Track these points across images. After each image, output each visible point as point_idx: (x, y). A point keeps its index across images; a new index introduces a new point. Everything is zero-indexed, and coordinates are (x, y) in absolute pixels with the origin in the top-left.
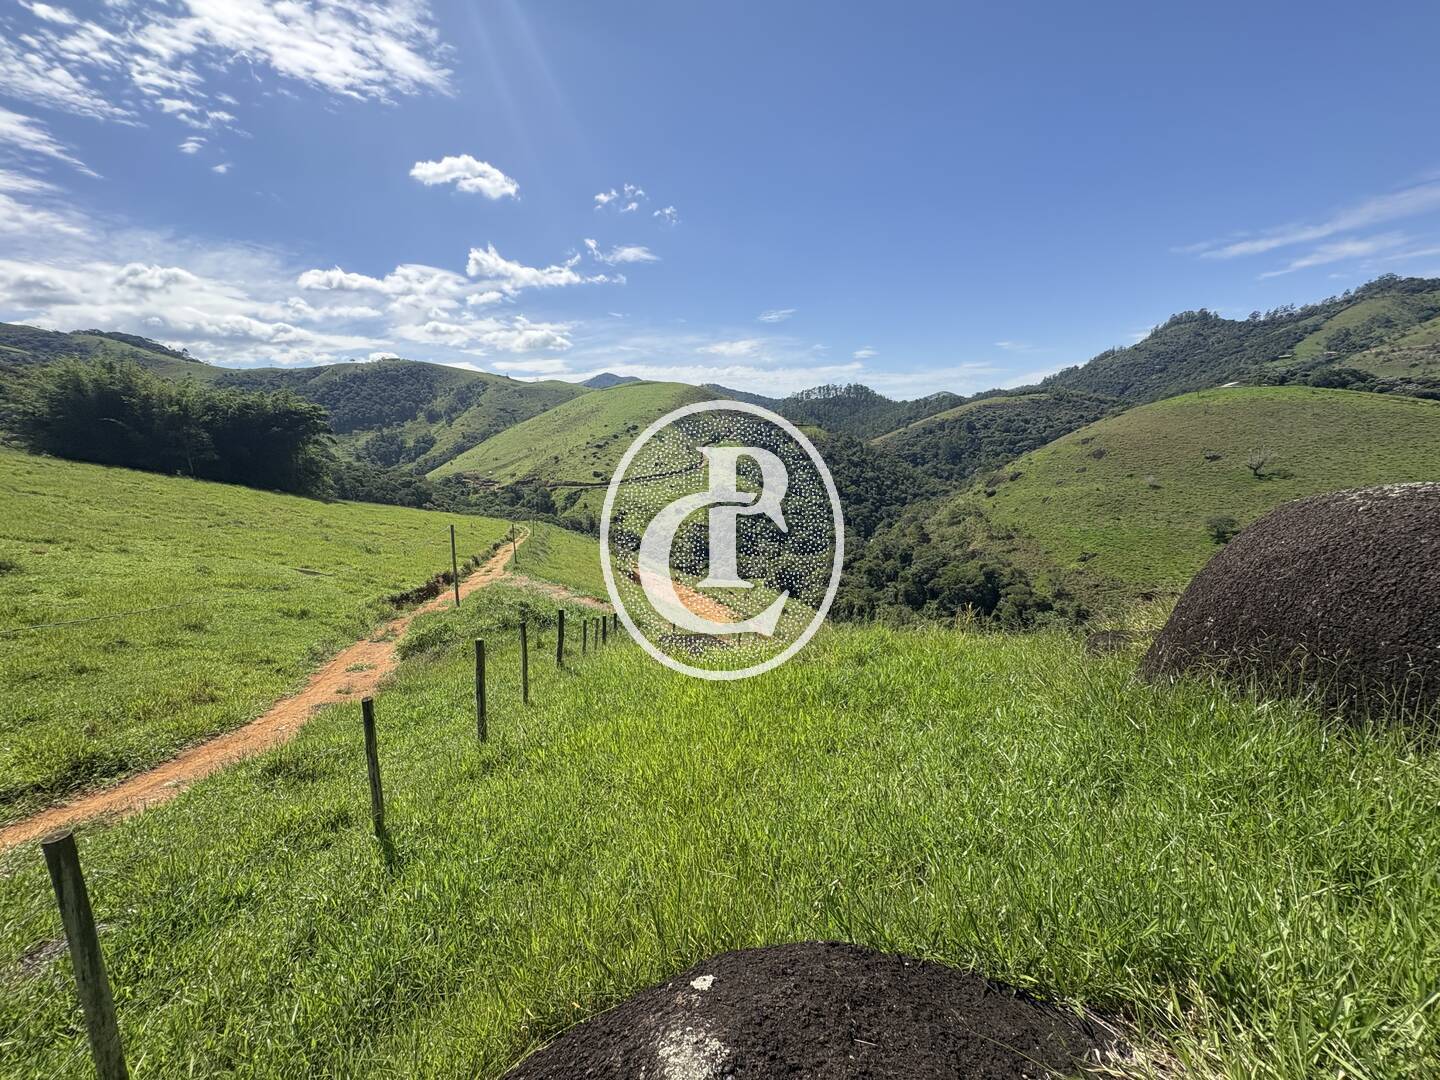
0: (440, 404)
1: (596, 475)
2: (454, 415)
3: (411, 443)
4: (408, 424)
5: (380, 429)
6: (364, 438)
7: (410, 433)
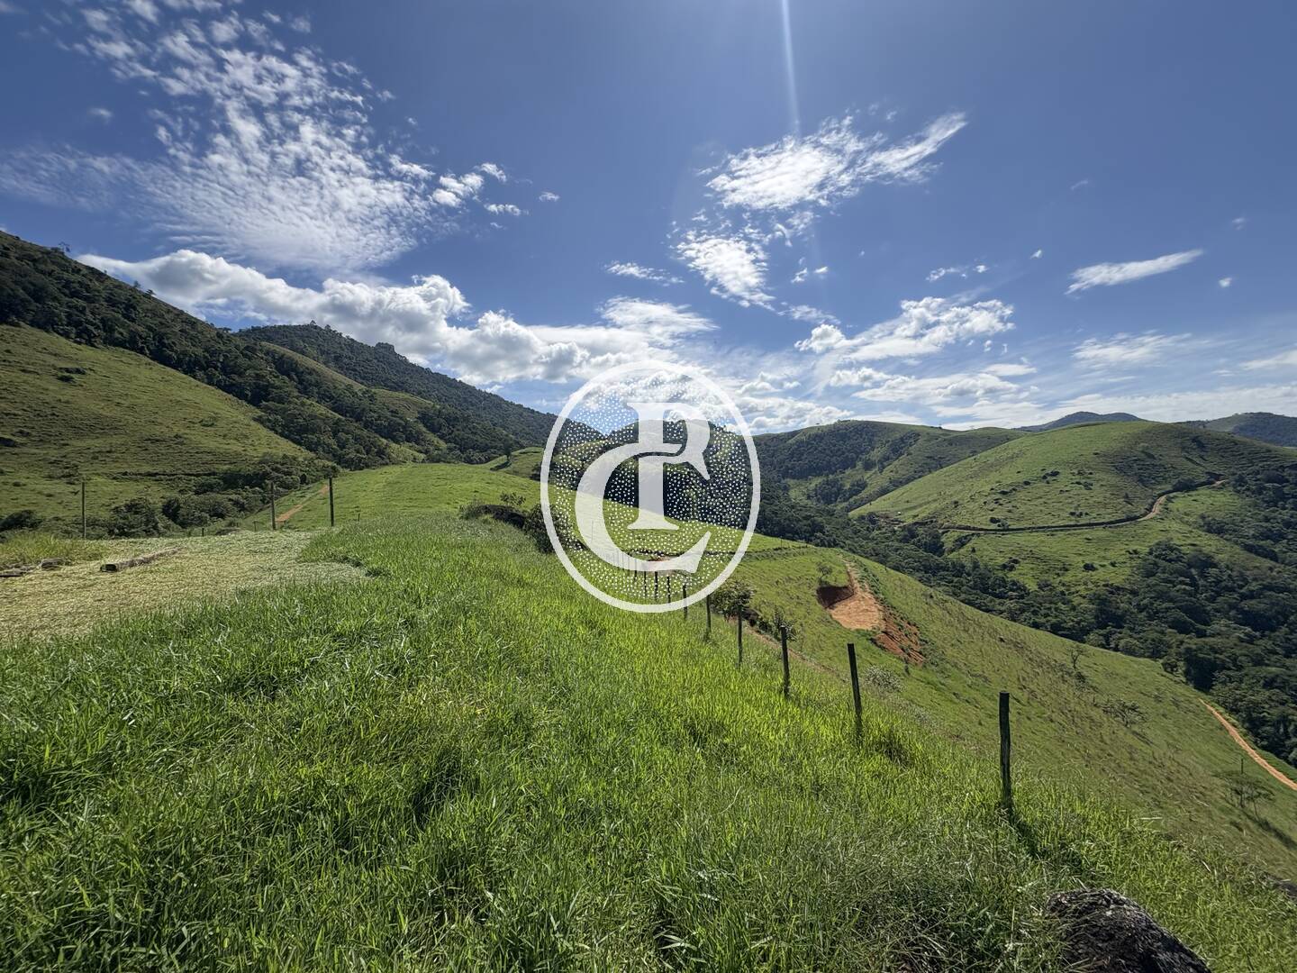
0: (876, 454)
1: (993, 520)
2: (885, 464)
3: (848, 486)
4: (848, 472)
5: (827, 475)
6: (816, 482)
7: (848, 478)
